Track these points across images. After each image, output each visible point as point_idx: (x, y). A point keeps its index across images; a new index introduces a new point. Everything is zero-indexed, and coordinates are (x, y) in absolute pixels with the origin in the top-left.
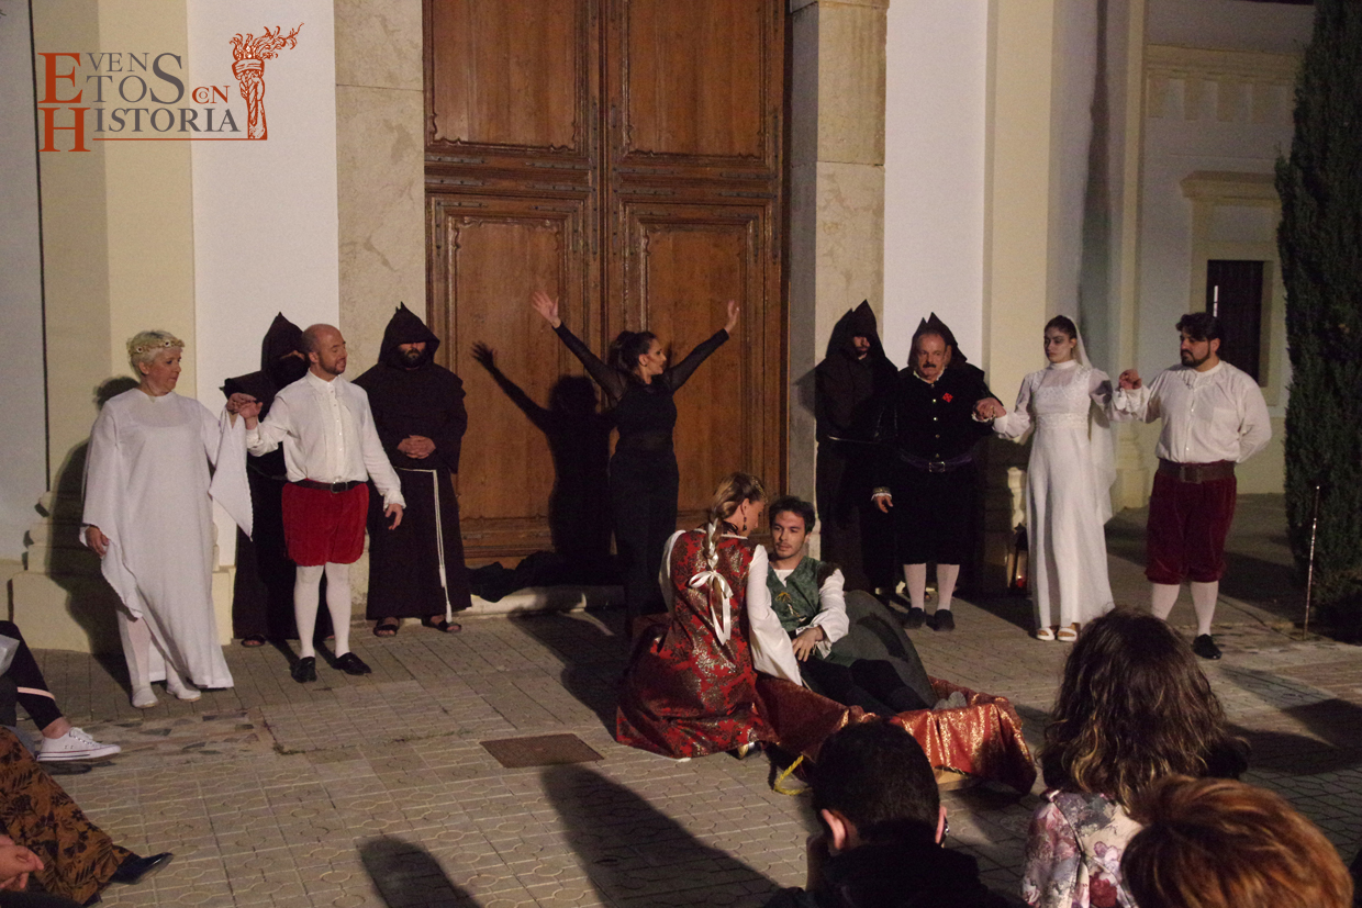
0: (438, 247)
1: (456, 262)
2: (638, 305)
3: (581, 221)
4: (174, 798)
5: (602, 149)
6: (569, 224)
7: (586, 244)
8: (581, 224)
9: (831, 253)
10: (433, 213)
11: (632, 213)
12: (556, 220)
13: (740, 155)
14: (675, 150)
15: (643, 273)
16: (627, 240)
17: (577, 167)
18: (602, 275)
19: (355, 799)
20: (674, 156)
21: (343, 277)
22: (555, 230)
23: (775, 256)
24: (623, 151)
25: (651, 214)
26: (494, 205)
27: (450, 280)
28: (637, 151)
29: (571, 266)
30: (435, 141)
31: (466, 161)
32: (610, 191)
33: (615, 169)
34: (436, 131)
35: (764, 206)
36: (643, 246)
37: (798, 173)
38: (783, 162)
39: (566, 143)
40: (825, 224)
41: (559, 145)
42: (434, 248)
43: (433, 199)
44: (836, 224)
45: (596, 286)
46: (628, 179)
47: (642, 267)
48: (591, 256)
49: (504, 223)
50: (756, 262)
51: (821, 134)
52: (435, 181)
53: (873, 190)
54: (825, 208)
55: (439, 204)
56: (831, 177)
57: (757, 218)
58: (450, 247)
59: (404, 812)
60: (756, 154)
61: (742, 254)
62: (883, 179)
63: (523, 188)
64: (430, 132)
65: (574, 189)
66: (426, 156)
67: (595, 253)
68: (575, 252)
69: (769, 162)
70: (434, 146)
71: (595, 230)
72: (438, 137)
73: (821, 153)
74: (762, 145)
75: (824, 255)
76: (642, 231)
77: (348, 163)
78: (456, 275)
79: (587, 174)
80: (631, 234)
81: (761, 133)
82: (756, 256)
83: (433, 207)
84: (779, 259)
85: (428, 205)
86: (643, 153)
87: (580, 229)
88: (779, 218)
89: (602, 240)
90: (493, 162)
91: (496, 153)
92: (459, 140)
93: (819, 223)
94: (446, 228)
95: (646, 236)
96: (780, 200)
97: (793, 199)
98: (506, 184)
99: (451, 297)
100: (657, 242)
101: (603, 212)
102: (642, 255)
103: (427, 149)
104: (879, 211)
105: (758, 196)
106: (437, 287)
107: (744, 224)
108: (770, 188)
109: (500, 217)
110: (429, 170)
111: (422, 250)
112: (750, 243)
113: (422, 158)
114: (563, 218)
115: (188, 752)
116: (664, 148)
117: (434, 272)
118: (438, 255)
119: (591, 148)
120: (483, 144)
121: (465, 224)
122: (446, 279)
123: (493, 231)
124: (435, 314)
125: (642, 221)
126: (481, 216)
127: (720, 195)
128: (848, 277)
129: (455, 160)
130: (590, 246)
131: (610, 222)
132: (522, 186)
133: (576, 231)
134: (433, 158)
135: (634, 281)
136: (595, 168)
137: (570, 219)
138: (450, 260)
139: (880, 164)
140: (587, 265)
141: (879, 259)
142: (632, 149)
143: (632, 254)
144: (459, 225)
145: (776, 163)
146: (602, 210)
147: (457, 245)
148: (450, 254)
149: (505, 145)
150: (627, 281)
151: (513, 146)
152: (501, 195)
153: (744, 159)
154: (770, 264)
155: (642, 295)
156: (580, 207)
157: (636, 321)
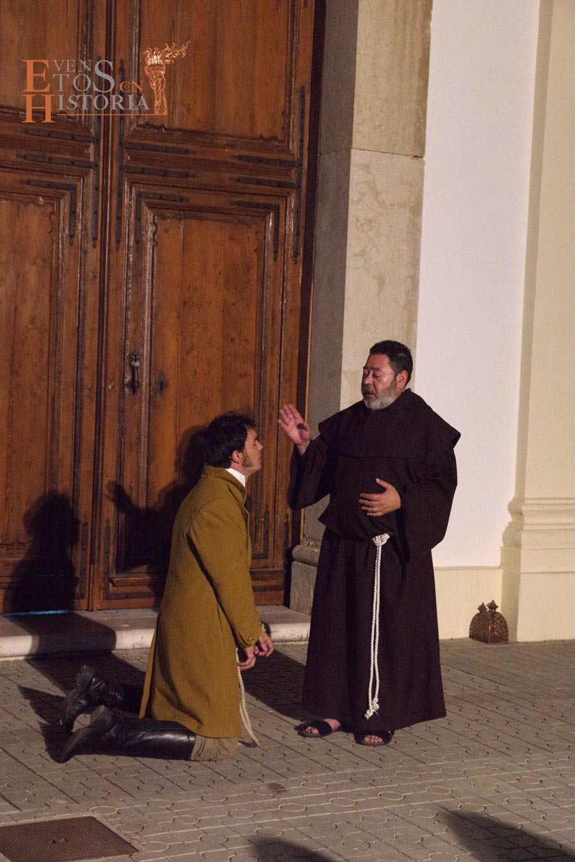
2: (142, 303)
3: (80, 201)
6: (66, 204)
7: (85, 228)
8: (80, 205)
9: (363, 253)
11: (139, 195)
12: (51, 198)
13: (261, 137)
14: (190, 126)
15: (148, 266)
16: (133, 226)
17: (78, 138)
18: (102, 266)
22: (49, 210)
23: (296, 254)
24: (131, 124)
25: (161, 198)
28: (148, 124)
29: (66, 252)
32: (115, 169)
35: (286, 197)
36: (150, 235)
37: (327, 162)
38: (309, 148)
40: (357, 221)
44: (370, 221)
45: (95, 277)
46: (135, 156)
47: (148, 258)
48: (91, 243)
50: (275, 260)
51: (357, 119)
53: (411, 185)
54: (358, 202)
56: (367, 167)
57: (278, 209)
60: (280, 137)
61: (260, 250)
62: (422, 172)
65: (73, 163)
67: (95, 240)
68: (72, 238)
69: (294, 147)
71: (96, 213)
73: (357, 139)
74: (286, 128)
75: (356, 255)
76: (150, 217)
79: (88, 146)
80: (137, 220)
81: (286, 114)
82: (275, 252)
84: (301, 258)
86: (155, 127)
88: (303, 211)
89: (104, 225)
93: (351, 219)
95: (155, 224)
96: (304, 188)
97: (319, 190)
100: (167, 231)
101: (106, 193)
102: (149, 245)
105: (279, 186)
107: (265, 216)
108: (294, 176)
114: (60, 198)
116: (176, 125)
119: (94, 118)
125: (150, 205)
128: (381, 280)
130: (90, 232)
131: (114, 203)
135: (139, 274)
136: (98, 140)
137: (67, 198)
139: (419, 156)
140: (86, 252)
142: (141, 122)
143: (137, 242)
145: (301, 148)
146: (105, 189)
150: (130, 274)
153: (267, 141)
154: (290, 261)
155: (148, 291)
156: (80, 185)
157: (138, 319)
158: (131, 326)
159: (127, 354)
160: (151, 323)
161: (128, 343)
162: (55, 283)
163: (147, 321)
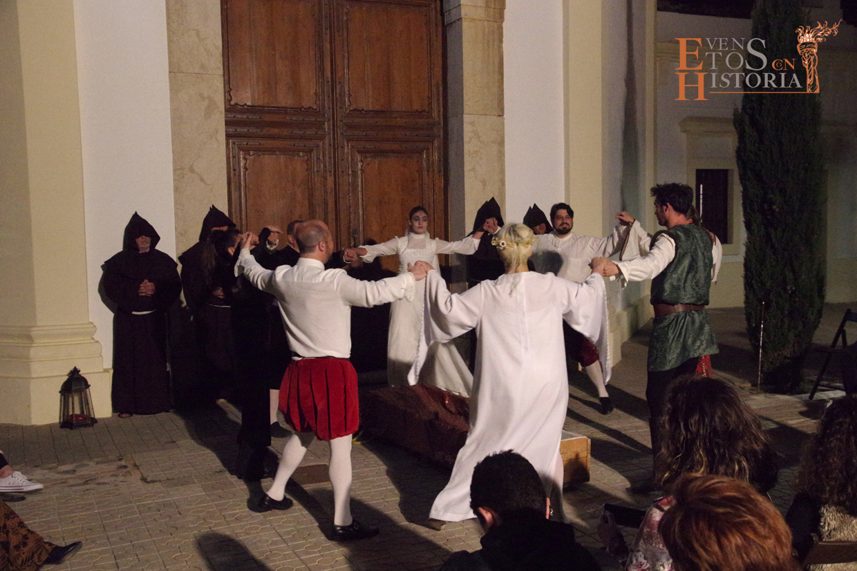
0: (234, 170)
1: (245, 179)
2: (358, 203)
3: (321, 152)
4: (79, 512)
5: (333, 109)
6: (314, 155)
7: (325, 166)
8: (321, 155)
9: (473, 169)
10: (231, 149)
11: (352, 147)
12: (306, 152)
13: (417, 111)
14: (377, 108)
15: (360, 183)
16: (350, 163)
17: (318, 120)
18: (335, 185)
19: (194, 508)
20: (376, 112)
21: (176, 189)
22: (306, 158)
23: (440, 172)
24: (346, 109)
25: (364, 147)
26: (268, 143)
27: (242, 190)
28: (355, 109)
29: (316, 179)
30: (230, 105)
31: (250, 117)
32: (339, 135)
33: (341, 121)
34: (231, 100)
35: (432, 142)
36: (359, 166)
37: (452, 121)
38: (443, 116)
39: (312, 106)
40: (469, 152)
41: (308, 106)
42: (232, 170)
43: (231, 141)
44: (477, 152)
45: (332, 191)
46: (350, 127)
47: (360, 180)
48: (328, 174)
49: (274, 154)
50: (428, 175)
51: (466, 98)
52: (231, 130)
53: (498, 131)
54: (469, 142)
55: (234, 144)
56: (472, 123)
57: (428, 149)
58: (242, 169)
59: (223, 516)
60: (427, 110)
61: (420, 171)
62: (503, 124)
63: (285, 133)
64: (228, 101)
65: (317, 133)
66: (226, 114)
67: (330, 172)
68: (318, 171)
69: (435, 114)
70: (230, 108)
71: (330, 158)
72: (232, 103)
73: (466, 109)
74: (430, 104)
75: (470, 170)
76: (359, 158)
77: (177, 119)
78: (246, 187)
79: (324, 124)
80: (352, 160)
81: (430, 98)
82: (428, 171)
83: (230, 146)
84: (442, 173)
85: (227, 144)
86: (359, 111)
87: (321, 157)
88: (442, 148)
89: (335, 163)
90: (267, 118)
91: (269, 112)
92: (246, 104)
93: (466, 151)
94: (239, 158)
95: (362, 161)
96: (442, 137)
97: (450, 137)
98: (275, 131)
99: (243, 201)
100: (368, 164)
101: (335, 147)
102: (359, 172)
103: (227, 111)
104: (501, 144)
105: (428, 136)
106: (235, 195)
107: (421, 153)
108: (436, 131)
109: (271, 151)
110: (228, 123)
111: (225, 172)
112: (424, 164)
113: (223, 116)
114: (311, 151)
115: (88, 484)
116: (371, 108)
117: (232, 186)
118: (235, 175)
119: (327, 109)
120: (259, 106)
121: (251, 156)
122: (240, 189)
123: (267, 159)
124: (233, 210)
125: (359, 152)
126: (259, 150)
127: (406, 135)
128: (484, 183)
129: (245, 116)
130: (328, 168)
131: (339, 152)
132: (286, 132)
133: (319, 159)
134: (230, 116)
135: (355, 188)
136: (329, 120)
137: (315, 152)
138: (242, 178)
139: (501, 115)
140: (326, 179)
141: (502, 172)
142: (351, 109)
143: (353, 172)
144: (247, 157)
145: (439, 116)
146: (334, 145)
147: (246, 169)
148: (242, 174)
149: (273, 107)
150: (350, 189)
151: (278, 107)
152: (272, 137)
153: (420, 113)
154: (437, 176)
155: (360, 197)
156: (321, 144)
157: (357, 213)
158: (352, 216)
159: (351, 230)
160: (363, 214)
161: (351, 225)
162: (311, 196)
163: (361, 212)
